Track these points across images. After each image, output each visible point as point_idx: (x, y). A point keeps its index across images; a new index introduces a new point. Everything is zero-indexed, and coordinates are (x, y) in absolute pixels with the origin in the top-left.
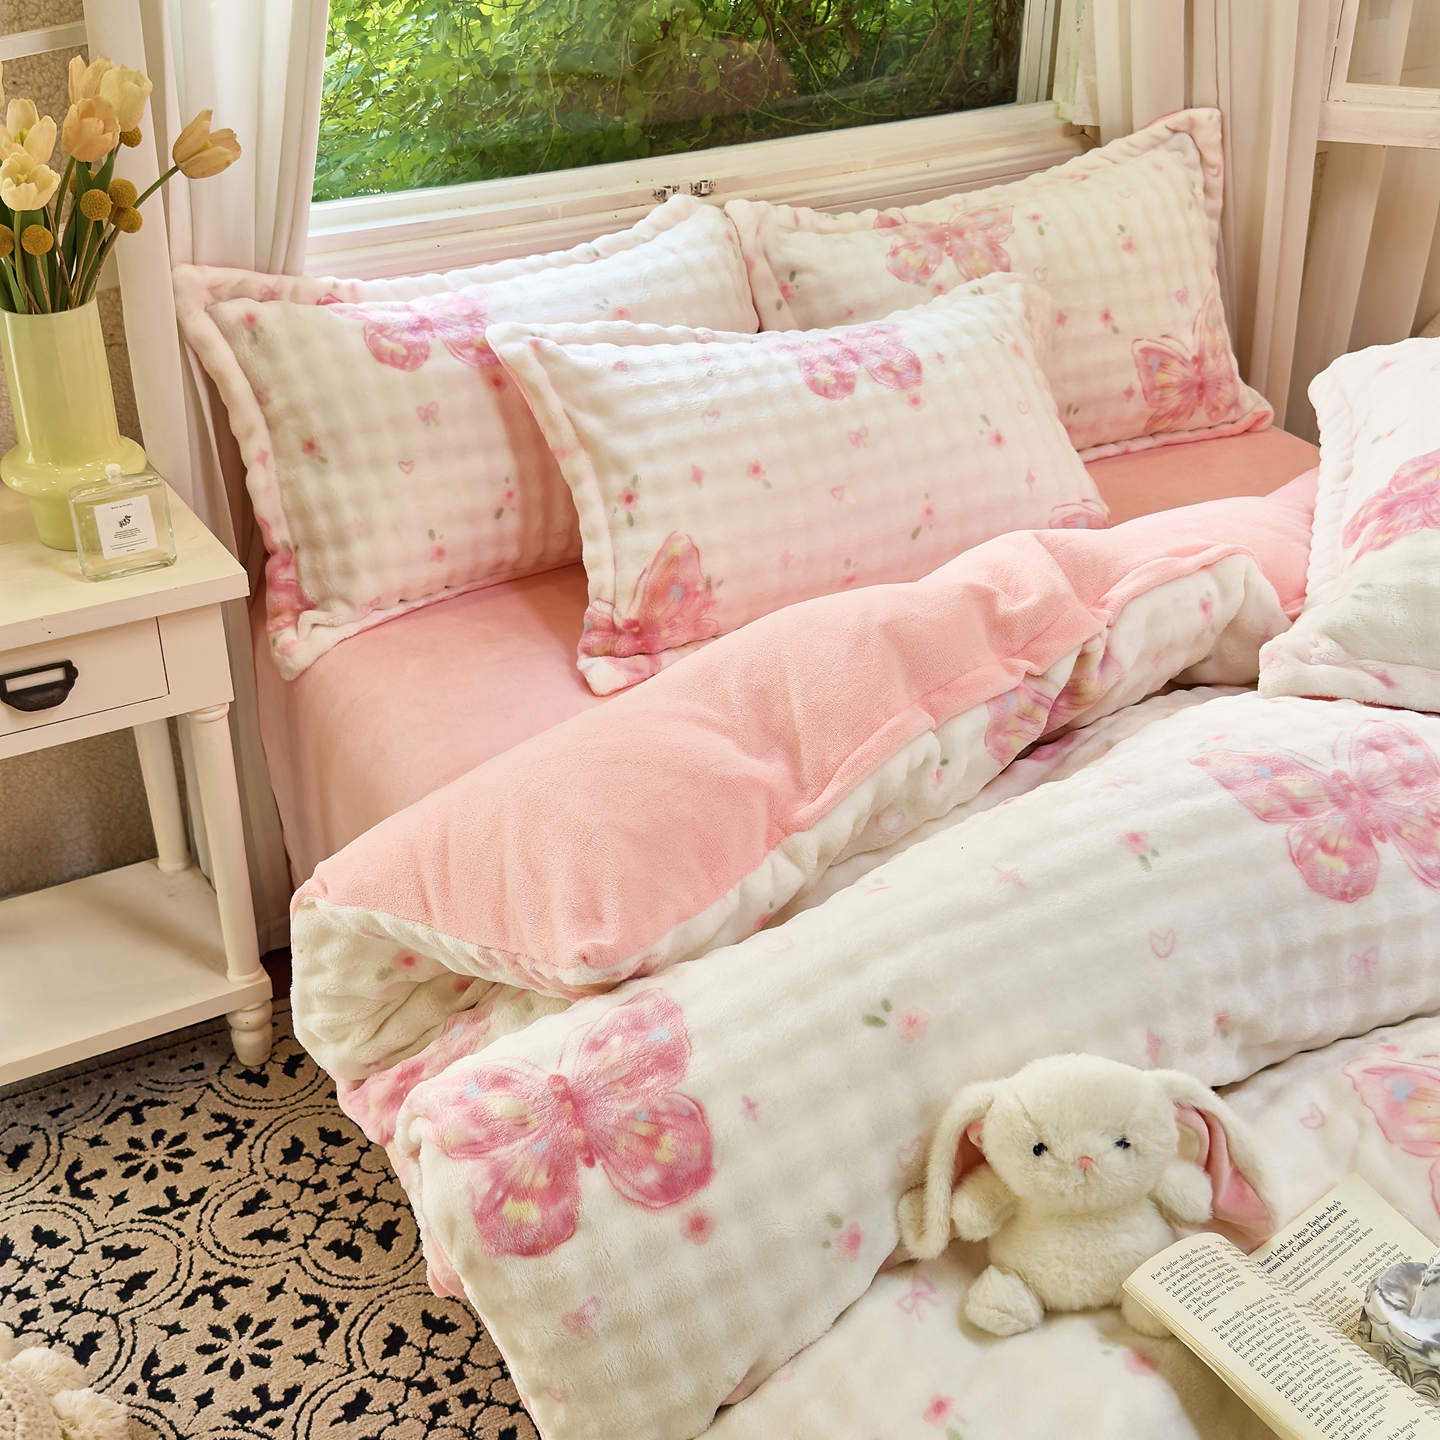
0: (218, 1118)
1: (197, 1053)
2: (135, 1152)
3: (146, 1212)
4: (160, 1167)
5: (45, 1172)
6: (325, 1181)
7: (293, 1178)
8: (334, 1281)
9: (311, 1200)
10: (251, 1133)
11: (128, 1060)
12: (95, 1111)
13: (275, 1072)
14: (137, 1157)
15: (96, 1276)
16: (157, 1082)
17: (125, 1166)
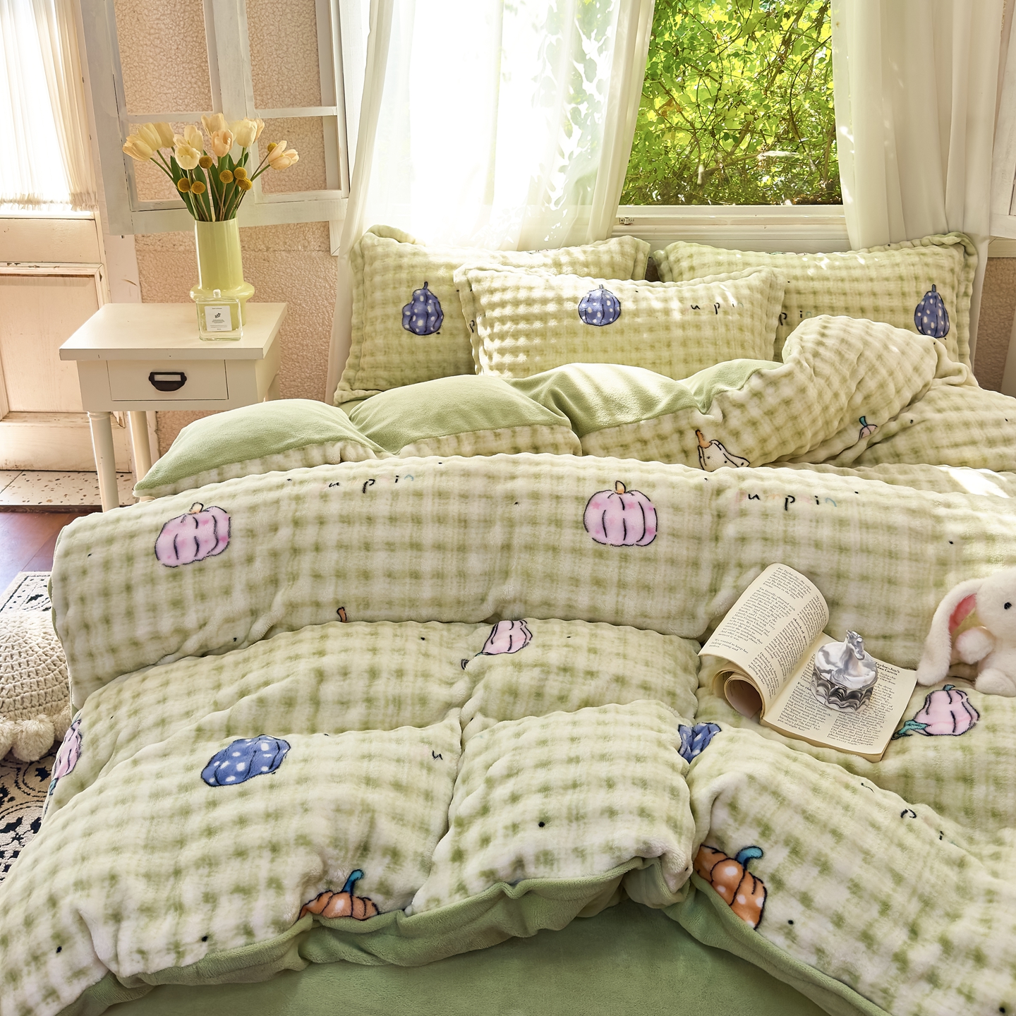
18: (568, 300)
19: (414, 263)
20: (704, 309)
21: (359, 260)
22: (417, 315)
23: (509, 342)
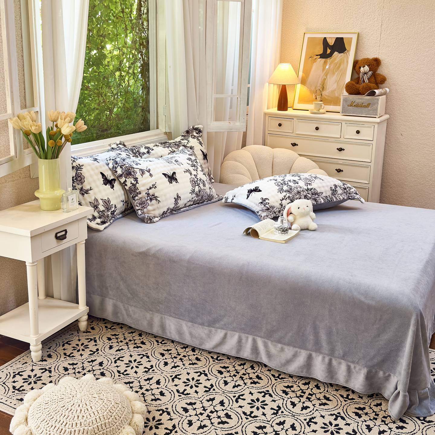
0: (87, 339)
1: (70, 332)
2: (75, 348)
3: (89, 355)
4: (84, 349)
5: (59, 356)
6: (121, 341)
7: (114, 342)
8: (141, 351)
9: (123, 343)
10: (97, 339)
11: (55, 337)
12: (58, 346)
13: (91, 330)
14: (77, 349)
15: (91, 365)
16: (66, 338)
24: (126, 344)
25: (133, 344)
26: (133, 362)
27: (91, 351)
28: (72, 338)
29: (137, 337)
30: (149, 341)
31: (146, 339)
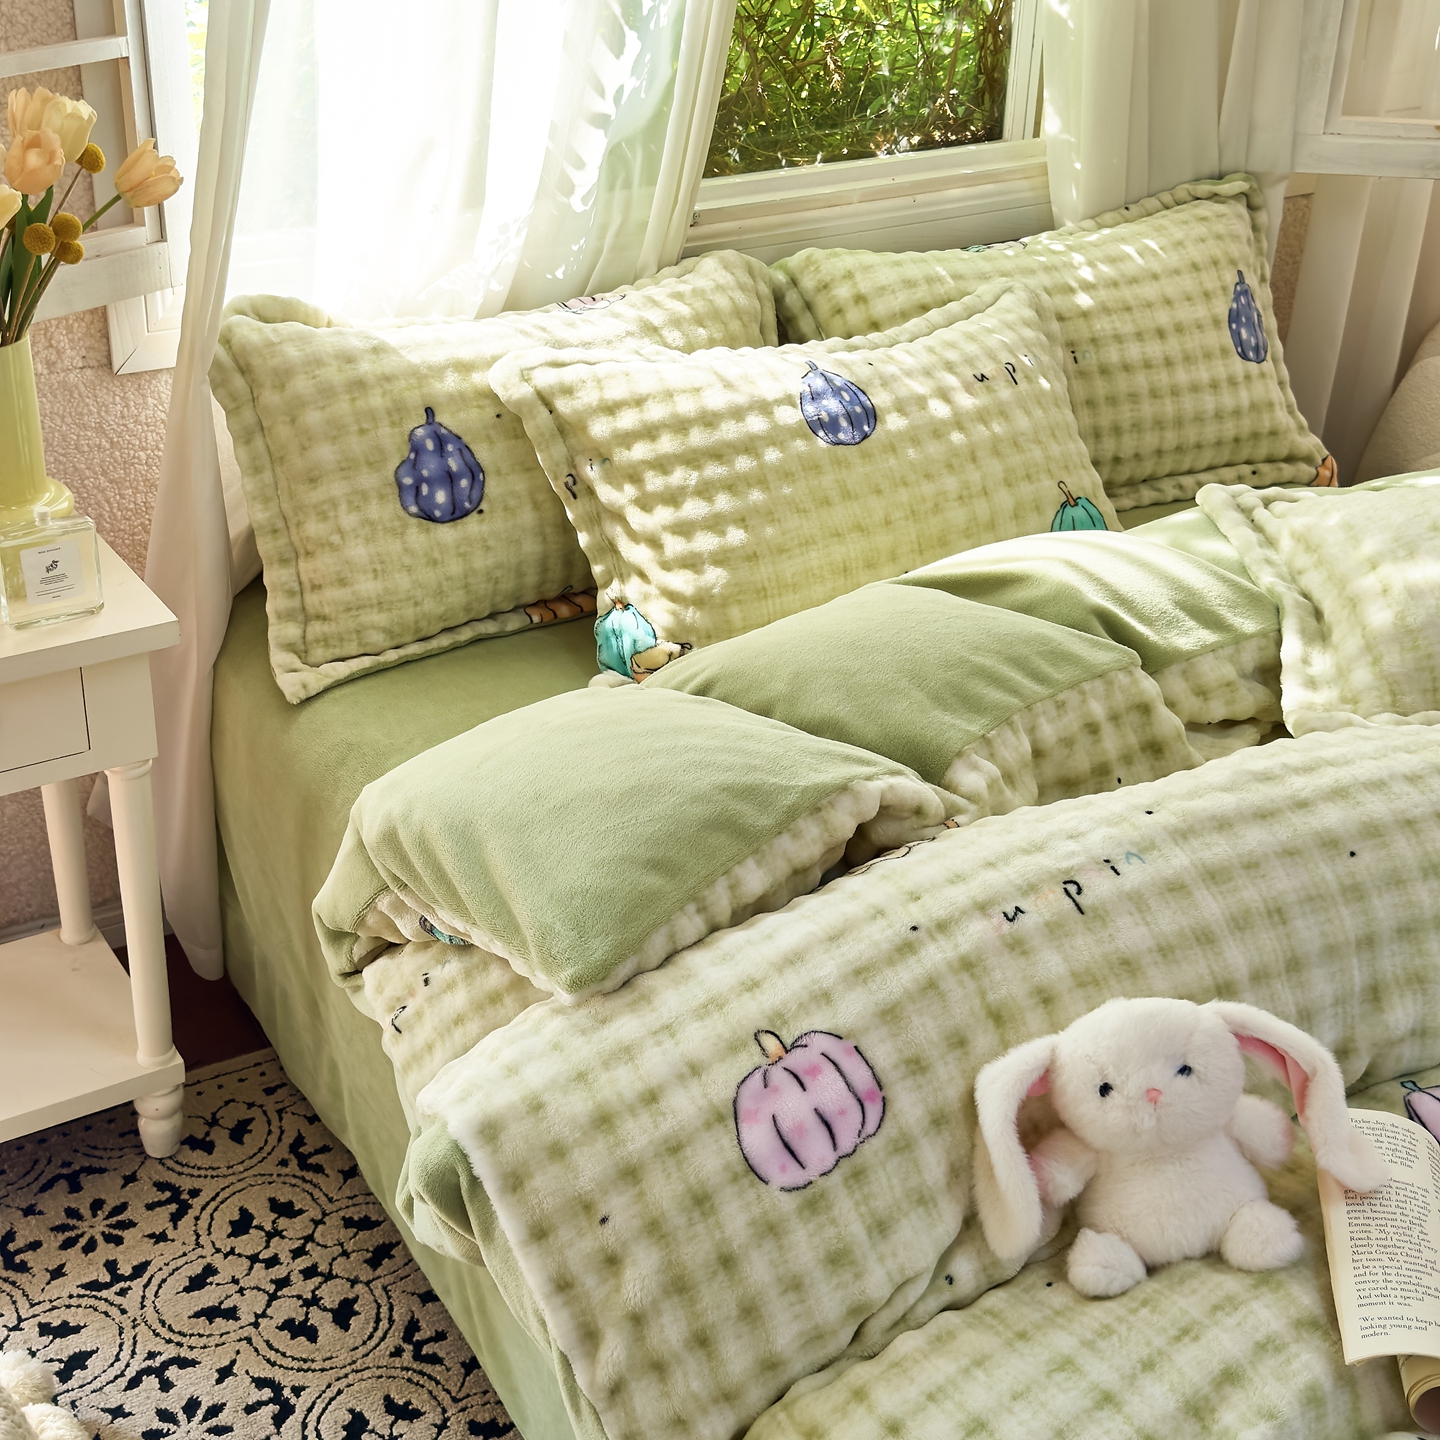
0: (161, 1186)
2: (72, 1222)
3: (83, 1286)
4: (100, 1239)
6: (276, 1255)
7: (241, 1251)
8: (288, 1362)
9: (261, 1276)
10: (197, 1203)
12: (29, 1179)
13: (220, 1137)
14: (74, 1228)
16: (95, 1148)
17: (61, 1237)
18: (779, 402)
19: (387, 370)
20: (994, 377)
21: (239, 382)
22: (428, 481)
23: (693, 508)
24: (271, 1288)
25: (299, 1297)
26: (200, 1413)
27: (111, 1266)
28: (119, 1154)
29: (355, 1266)
30: (384, 1310)
31: (378, 1292)
